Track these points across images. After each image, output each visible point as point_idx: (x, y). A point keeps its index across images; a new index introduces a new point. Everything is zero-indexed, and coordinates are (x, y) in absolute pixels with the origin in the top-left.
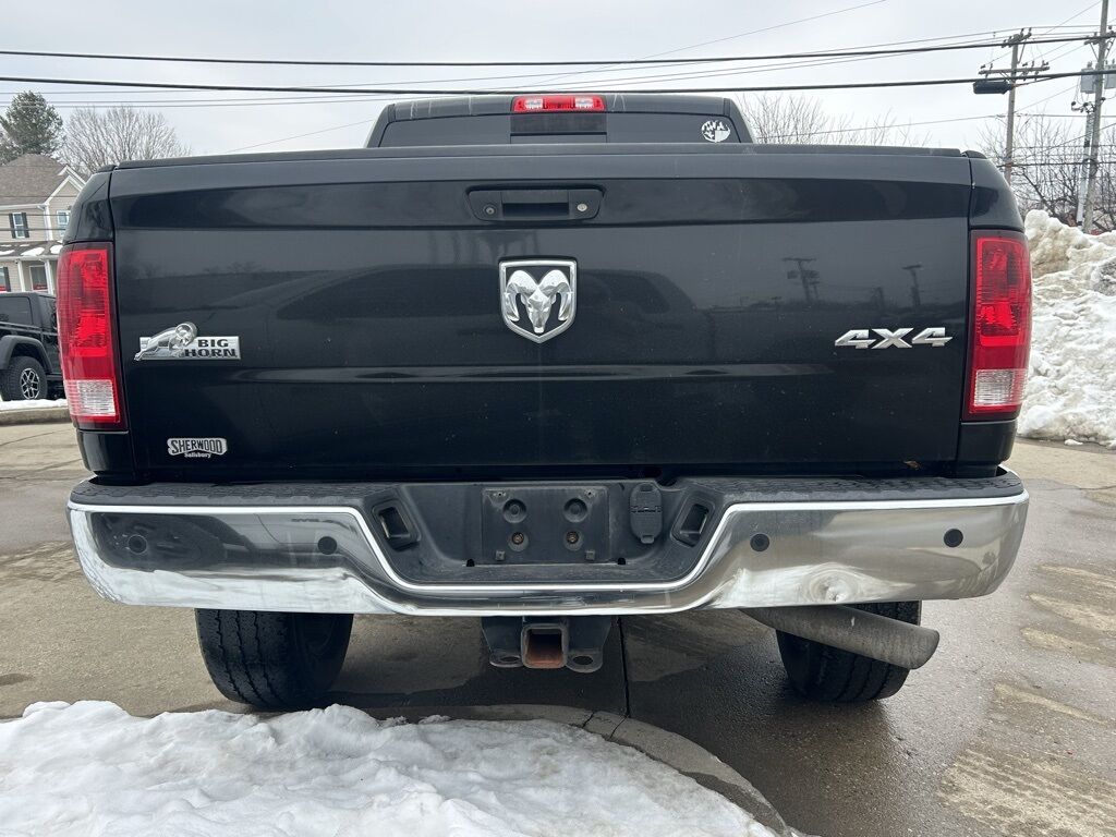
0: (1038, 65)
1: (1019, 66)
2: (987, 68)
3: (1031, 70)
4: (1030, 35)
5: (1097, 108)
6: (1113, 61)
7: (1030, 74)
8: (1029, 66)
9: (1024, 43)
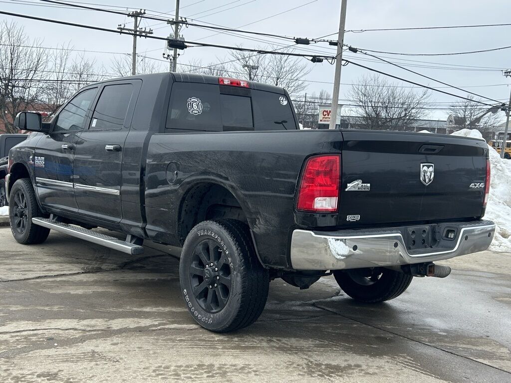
0: (148, 30)
1: (138, 29)
2: (122, 27)
3: (144, 32)
4: (145, 13)
5: (175, 58)
6: (182, 36)
7: (144, 34)
8: (143, 30)
9: (141, 17)
